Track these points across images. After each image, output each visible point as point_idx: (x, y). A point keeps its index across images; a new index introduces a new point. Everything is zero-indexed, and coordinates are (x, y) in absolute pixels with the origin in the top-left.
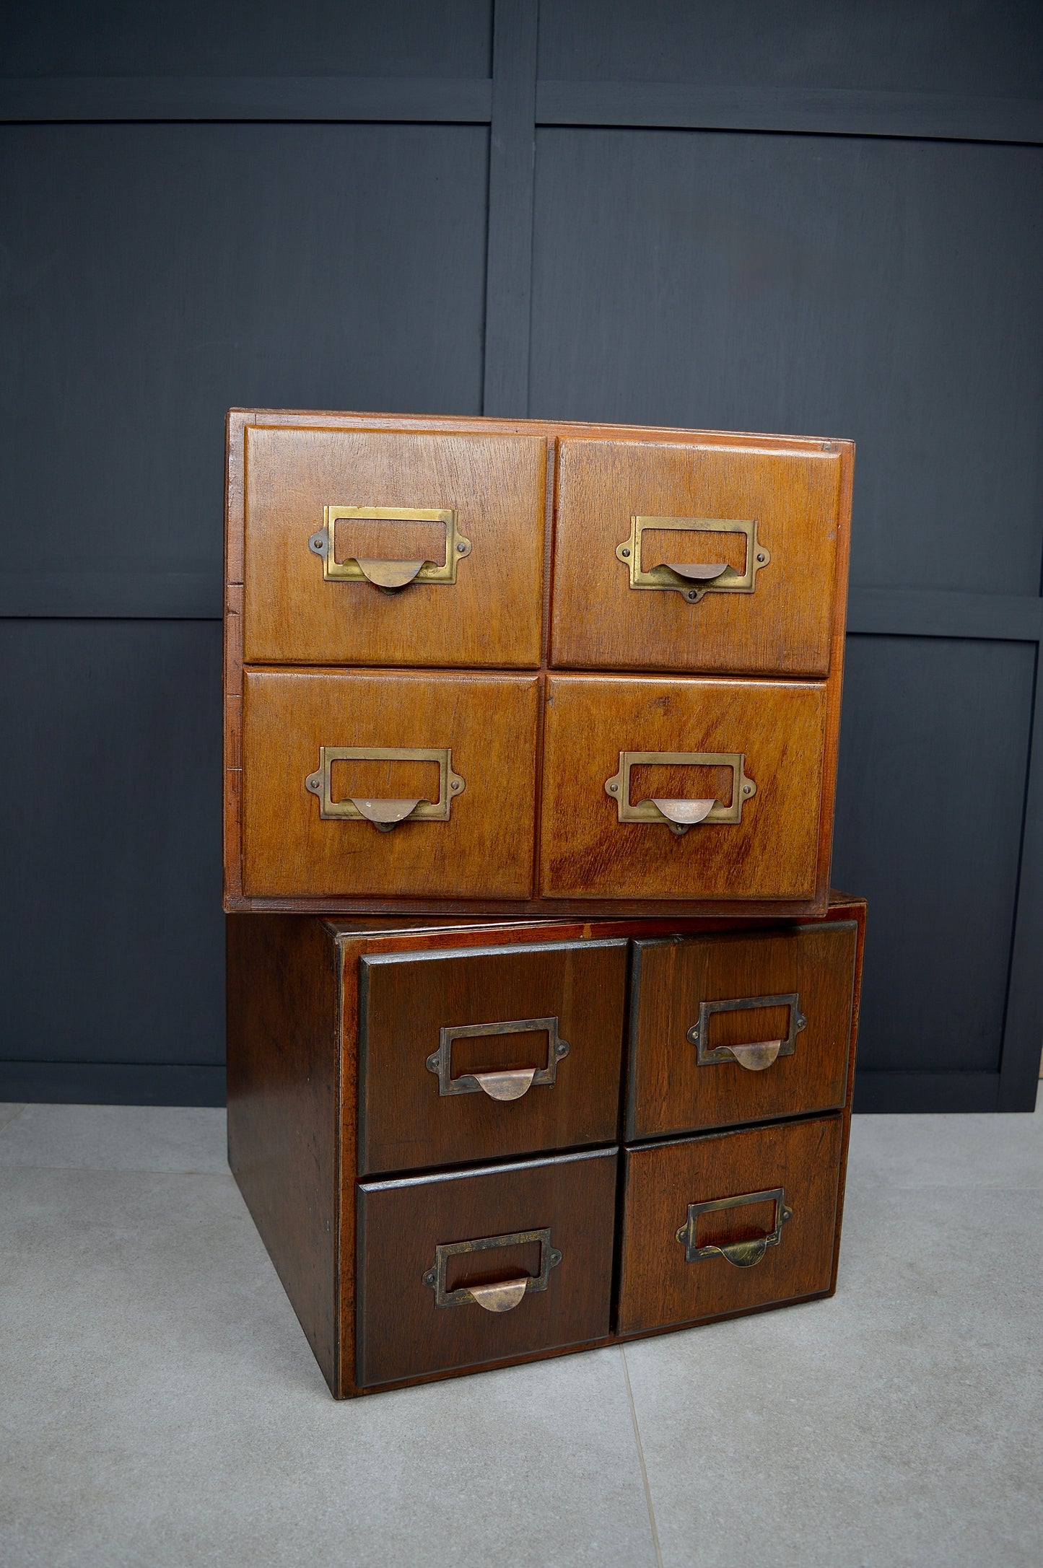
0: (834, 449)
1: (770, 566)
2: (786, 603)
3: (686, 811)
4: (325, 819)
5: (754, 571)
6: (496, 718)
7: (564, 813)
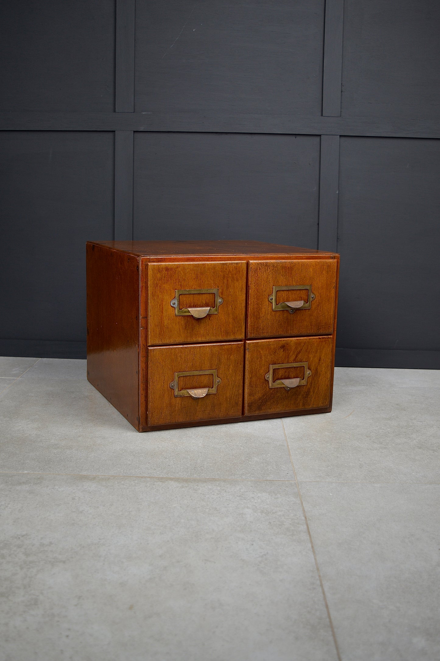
0: (334, 258)
1: (315, 299)
2: (320, 311)
3: (292, 383)
4: (176, 397)
5: (311, 301)
6: (231, 357)
7: (252, 387)
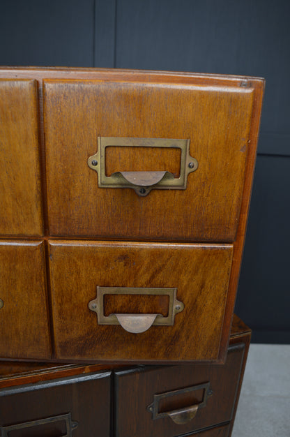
0: (249, 85)
1: (198, 171)
2: (208, 195)
3: (137, 323)
5: (186, 174)
6: (17, 267)
7: (65, 319)
